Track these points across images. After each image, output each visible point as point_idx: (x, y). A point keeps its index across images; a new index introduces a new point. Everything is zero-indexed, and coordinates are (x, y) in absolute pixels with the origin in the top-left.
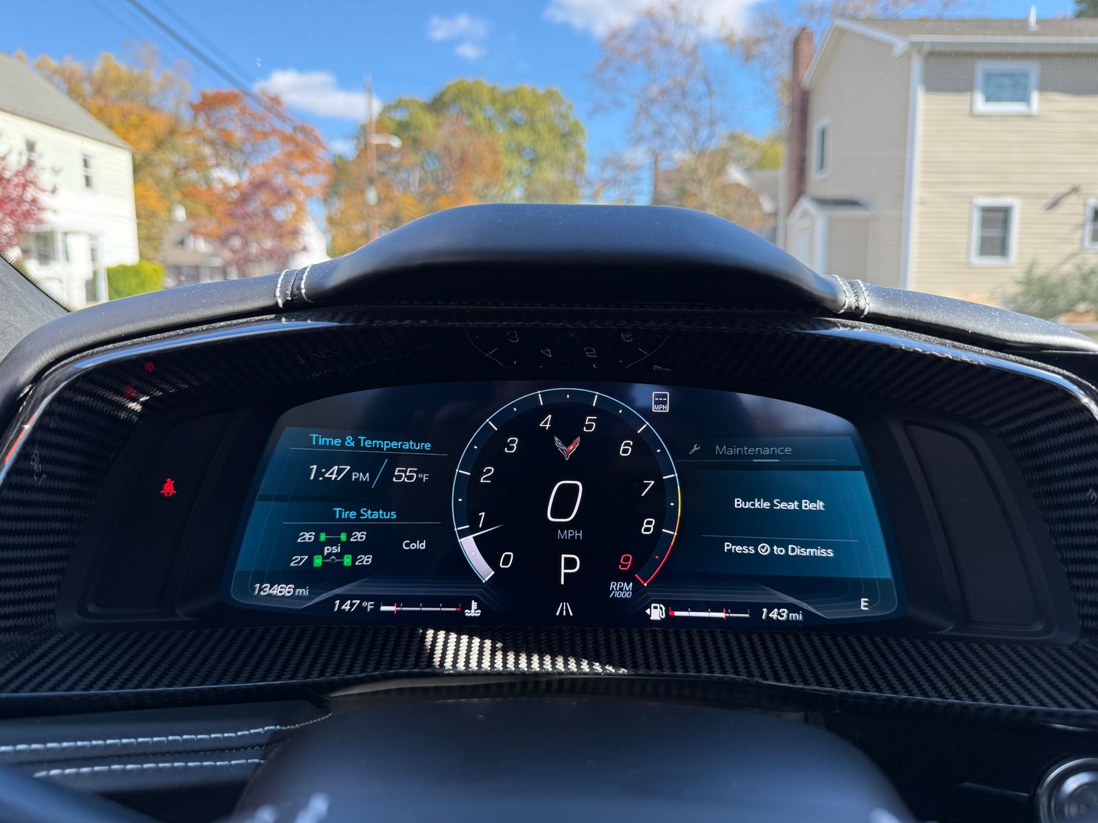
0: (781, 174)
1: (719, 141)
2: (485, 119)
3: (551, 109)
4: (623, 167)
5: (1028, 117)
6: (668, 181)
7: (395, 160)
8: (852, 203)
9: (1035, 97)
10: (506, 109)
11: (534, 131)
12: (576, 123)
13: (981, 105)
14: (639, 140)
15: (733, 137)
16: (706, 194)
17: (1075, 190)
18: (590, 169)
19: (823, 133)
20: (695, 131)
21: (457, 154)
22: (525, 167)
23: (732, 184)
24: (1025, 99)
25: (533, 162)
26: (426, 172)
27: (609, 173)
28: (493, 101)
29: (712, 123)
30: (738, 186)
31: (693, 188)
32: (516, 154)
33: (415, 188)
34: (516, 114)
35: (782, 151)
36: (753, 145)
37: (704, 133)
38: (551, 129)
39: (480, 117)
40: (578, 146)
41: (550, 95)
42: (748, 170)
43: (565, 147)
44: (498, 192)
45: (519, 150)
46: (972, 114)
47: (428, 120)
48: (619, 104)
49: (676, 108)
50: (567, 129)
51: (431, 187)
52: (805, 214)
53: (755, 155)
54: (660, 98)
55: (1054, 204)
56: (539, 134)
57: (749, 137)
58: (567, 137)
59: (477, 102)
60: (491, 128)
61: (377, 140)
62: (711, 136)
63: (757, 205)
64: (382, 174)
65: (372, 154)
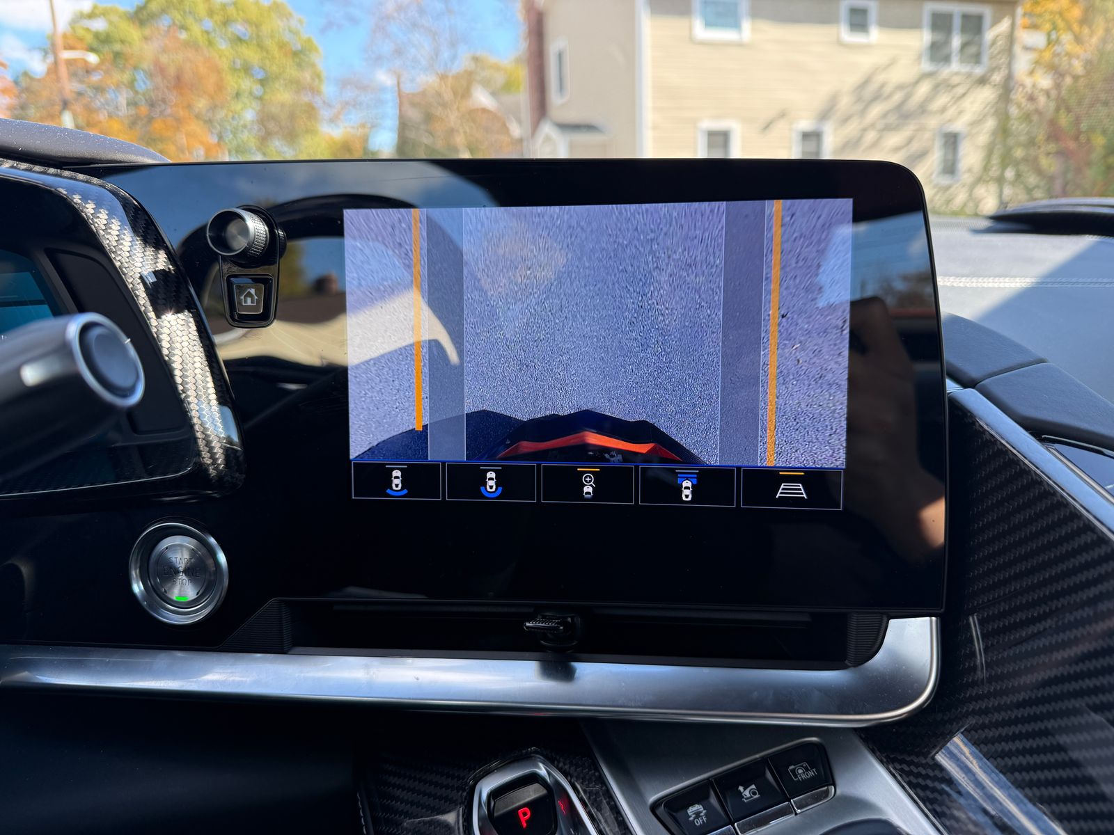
0: (523, 97)
1: (463, 63)
2: (202, 32)
3: (278, 24)
4: (363, 88)
5: (740, 45)
6: (413, 104)
7: (95, 78)
8: (590, 128)
9: (746, 25)
10: (226, 22)
11: (261, 46)
12: (309, 40)
13: (700, 30)
14: (378, 60)
15: (476, 59)
16: (453, 118)
17: (783, 115)
18: (328, 90)
19: (560, 56)
20: (437, 53)
21: (172, 71)
22: (257, 89)
23: (477, 109)
24: (736, 25)
25: (263, 82)
26: (136, 92)
27: (349, 94)
28: (211, 13)
29: (453, 44)
30: (484, 110)
31: (439, 112)
32: (242, 74)
33: (124, 110)
34: (239, 28)
35: (523, 74)
36: (497, 68)
37: (446, 54)
38: (282, 46)
39: (196, 30)
40: (313, 65)
41: (276, 8)
42: (494, 94)
43: (300, 66)
44: (226, 116)
45: (247, 69)
46: (692, 40)
47: (134, 33)
48: (353, 20)
49: (415, 25)
50: (299, 47)
51: (144, 109)
52: (548, 139)
53: (500, 79)
54: (396, 15)
55: (767, 127)
56: (267, 52)
57: (493, 59)
58: (299, 56)
59: (190, 13)
60: (210, 43)
61: (66, 55)
62: (454, 58)
63: (505, 129)
64: (80, 94)
65: (63, 70)
